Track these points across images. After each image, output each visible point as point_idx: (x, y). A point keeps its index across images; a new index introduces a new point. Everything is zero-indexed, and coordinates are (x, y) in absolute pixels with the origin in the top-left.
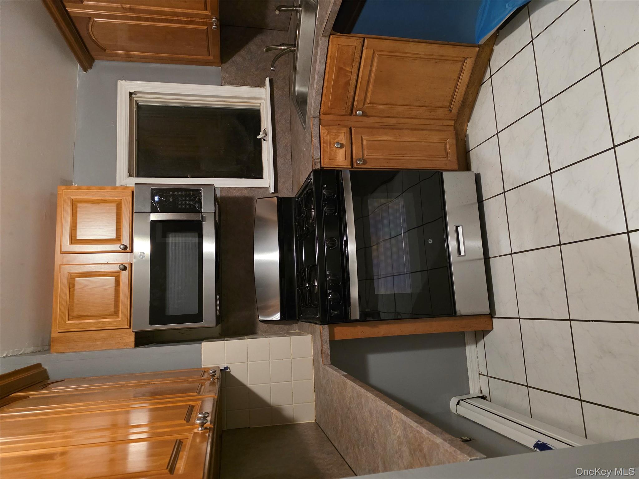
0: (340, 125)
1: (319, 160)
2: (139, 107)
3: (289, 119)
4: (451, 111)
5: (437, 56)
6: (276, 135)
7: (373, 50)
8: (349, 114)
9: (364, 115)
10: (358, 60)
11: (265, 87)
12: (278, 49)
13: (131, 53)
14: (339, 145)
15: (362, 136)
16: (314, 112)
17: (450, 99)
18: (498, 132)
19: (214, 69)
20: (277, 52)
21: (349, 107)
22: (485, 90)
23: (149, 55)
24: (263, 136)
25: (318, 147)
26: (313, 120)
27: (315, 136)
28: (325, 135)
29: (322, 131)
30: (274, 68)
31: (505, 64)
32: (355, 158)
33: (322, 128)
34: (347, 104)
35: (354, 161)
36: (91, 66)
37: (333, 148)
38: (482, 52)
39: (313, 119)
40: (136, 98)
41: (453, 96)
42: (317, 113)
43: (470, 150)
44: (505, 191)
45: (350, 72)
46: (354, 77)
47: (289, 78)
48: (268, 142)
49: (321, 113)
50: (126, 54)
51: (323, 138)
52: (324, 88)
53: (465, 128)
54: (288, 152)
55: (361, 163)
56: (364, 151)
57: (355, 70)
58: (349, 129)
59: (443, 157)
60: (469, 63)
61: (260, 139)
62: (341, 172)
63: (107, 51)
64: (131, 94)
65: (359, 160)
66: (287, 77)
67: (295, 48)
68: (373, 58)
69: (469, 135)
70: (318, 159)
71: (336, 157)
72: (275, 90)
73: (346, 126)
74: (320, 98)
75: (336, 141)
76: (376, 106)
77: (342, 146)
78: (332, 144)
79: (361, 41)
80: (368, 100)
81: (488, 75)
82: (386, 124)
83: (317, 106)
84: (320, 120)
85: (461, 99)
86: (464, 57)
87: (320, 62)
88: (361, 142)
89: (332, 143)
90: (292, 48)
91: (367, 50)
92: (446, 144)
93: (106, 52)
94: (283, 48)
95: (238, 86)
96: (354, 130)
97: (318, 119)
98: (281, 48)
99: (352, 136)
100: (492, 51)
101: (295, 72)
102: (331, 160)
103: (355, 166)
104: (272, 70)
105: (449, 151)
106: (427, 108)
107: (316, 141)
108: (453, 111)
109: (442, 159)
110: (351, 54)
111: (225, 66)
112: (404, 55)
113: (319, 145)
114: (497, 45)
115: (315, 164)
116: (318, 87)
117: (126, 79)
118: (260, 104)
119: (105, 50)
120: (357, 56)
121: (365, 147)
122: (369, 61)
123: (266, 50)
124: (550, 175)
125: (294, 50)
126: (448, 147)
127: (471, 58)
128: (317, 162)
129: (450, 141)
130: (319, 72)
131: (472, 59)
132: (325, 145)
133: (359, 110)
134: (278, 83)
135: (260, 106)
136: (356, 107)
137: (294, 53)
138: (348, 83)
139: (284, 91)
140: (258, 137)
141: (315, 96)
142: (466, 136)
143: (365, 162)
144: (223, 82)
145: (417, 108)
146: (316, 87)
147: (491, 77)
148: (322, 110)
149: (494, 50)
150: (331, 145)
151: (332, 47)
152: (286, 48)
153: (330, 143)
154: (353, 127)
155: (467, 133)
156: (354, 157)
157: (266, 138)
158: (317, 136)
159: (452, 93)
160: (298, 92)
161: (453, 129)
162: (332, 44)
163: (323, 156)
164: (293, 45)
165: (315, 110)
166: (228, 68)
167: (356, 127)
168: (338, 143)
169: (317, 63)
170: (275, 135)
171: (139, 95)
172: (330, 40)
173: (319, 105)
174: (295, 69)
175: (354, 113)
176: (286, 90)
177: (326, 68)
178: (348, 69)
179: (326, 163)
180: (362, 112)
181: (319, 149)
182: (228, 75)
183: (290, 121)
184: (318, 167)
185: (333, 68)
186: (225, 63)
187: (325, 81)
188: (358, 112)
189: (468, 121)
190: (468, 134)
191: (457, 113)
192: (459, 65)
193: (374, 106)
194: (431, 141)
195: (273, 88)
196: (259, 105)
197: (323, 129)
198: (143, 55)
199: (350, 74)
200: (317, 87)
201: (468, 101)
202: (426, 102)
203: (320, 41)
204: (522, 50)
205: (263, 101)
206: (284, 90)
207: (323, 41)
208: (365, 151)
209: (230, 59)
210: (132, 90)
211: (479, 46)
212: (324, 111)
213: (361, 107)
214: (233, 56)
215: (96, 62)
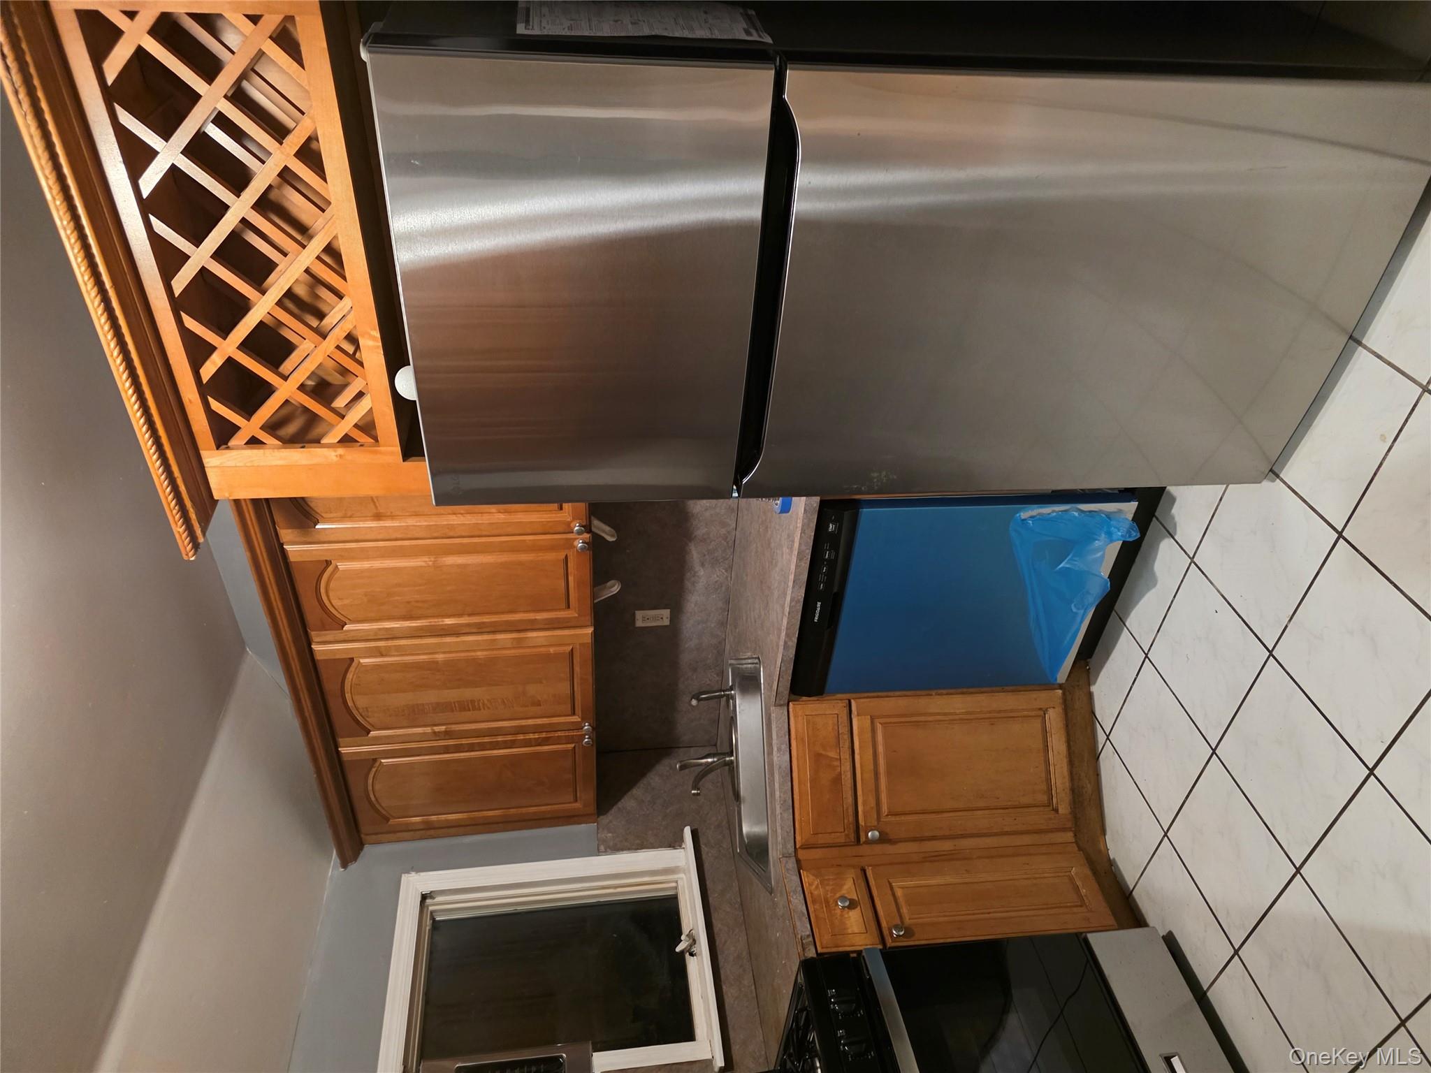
0: (840, 866)
1: (811, 939)
2: (436, 925)
3: (739, 900)
4: (1056, 811)
5: (990, 712)
6: (716, 936)
7: (869, 717)
8: (853, 840)
9: (884, 839)
10: (846, 737)
11: (683, 846)
12: (701, 764)
13: (434, 818)
14: (846, 901)
15: (890, 880)
16: (784, 845)
17: (1044, 787)
18: (1165, 830)
19: (584, 830)
20: (700, 769)
21: (851, 826)
22: (1108, 763)
23: (465, 817)
24: (687, 943)
25: (803, 913)
26: (784, 862)
27: (794, 892)
28: (814, 887)
29: (806, 880)
30: (698, 789)
31: (1122, 708)
32: (886, 926)
33: (805, 874)
34: (846, 821)
35: (886, 932)
36: (355, 857)
37: (835, 910)
38: (1072, 699)
39: (784, 860)
40: (432, 905)
41: (1048, 780)
42: (791, 850)
43: (1131, 888)
44: (1236, 948)
45: (837, 759)
46: (847, 766)
47: (728, 822)
48: (699, 958)
49: (797, 847)
50: (423, 822)
51: (811, 893)
52: (795, 796)
53: (1102, 847)
54: (744, 970)
55: (902, 933)
56: (901, 911)
57: (846, 755)
58: (860, 871)
59: (1077, 906)
60: (1054, 718)
61: (682, 952)
62: (862, 958)
63: (391, 820)
64: (424, 897)
65: (896, 927)
66: (724, 823)
67: (732, 758)
68: (873, 731)
69: (1117, 859)
70: (808, 936)
71: (845, 929)
72: (704, 849)
73: (854, 867)
74: (792, 817)
75: (838, 895)
76: (903, 818)
77: (853, 905)
78: (830, 903)
79: (845, 705)
80: (885, 809)
81: (1101, 737)
82: (933, 854)
83: (787, 832)
84: (798, 861)
85: (1068, 785)
86: (1040, 709)
87: (779, 750)
88: (890, 892)
89: (831, 901)
90: (727, 759)
91: (860, 717)
92: (1071, 879)
93: (390, 823)
94: (710, 760)
95: (630, 851)
96: (871, 871)
97: (793, 860)
98: (707, 762)
99: (871, 884)
100: (1090, 696)
101: (737, 801)
102: (835, 935)
103: (889, 943)
104: (694, 794)
105: (1083, 891)
106: (1007, 811)
107: (797, 901)
108: (1060, 811)
109: (1075, 910)
110: (831, 728)
111: (604, 820)
112: (930, 719)
113: (804, 907)
114: (1094, 684)
115: (804, 949)
116: (784, 794)
117: (419, 870)
118: (677, 882)
119: (387, 820)
120: (844, 730)
121: (901, 901)
122: (868, 735)
123: (680, 767)
124: (1298, 875)
125: (732, 762)
126: (1079, 883)
127: (1054, 708)
128: (808, 944)
129: (1079, 871)
130: (780, 767)
131: (1057, 709)
132: (817, 906)
133: (871, 830)
134: (707, 836)
135: (676, 888)
136: (863, 824)
137: (732, 769)
138: (837, 780)
139: (721, 848)
140: (678, 949)
141: (781, 814)
142: (1111, 863)
143: (909, 932)
144: (602, 848)
145: (987, 812)
146: (780, 797)
147: (1108, 739)
148: (798, 838)
149: (1093, 693)
150: (829, 905)
151: (796, 723)
152: (715, 760)
153: (827, 902)
154: (868, 866)
155: (1111, 858)
156: (884, 924)
157: (694, 949)
158: (798, 891)
159: (1043, 775)
160: (748, 836)
161: (1077, 849)
162: (796, 716)
163: (817, 930)
164: (728, 753)
165: (785, 842)
166: (611, 822)
167: (874, 866)
168: (843, 898)
169: (774, 752)
170: (714, 938)
171: (439, 899)
172: (791, 710)
173: (790, 830)
174: (737, 796)
175: (863, 839)
176: (725, 846)
177: (793, 759)
178: (832, 754)
179: (826, 944)
180: (879, 832)
181: (807, 916)
182: (610, 835)
183: (742, 904)
184: (811, 953)
185: (805, 755)
186: (605, 814)
187: (794, 783)
188: (870, 834)
189: (1103, 831)
190: (1114, 859)
191: (1070, 813)
192: (1037, 724)
193: (898, 818)
194: (1037, 876)
195: (700, 846)
196: (674, 885)
197: (808, 876)
198: (454, 818)
199: (837, 763)
200: (782, 795)
201: (1086, 792)
202: (998, 798)
203: (773, 715)
204: (1137, 675)
205: (682, 875)
206: (721, 846)
207: (778, 714)
208: (904, 910)
209: (612, 806)
210: (426, 890)
211: (1061, 686)
212: (804, 841)
213: (875, 823)
214: (619, 800)
215: (367, 848)
